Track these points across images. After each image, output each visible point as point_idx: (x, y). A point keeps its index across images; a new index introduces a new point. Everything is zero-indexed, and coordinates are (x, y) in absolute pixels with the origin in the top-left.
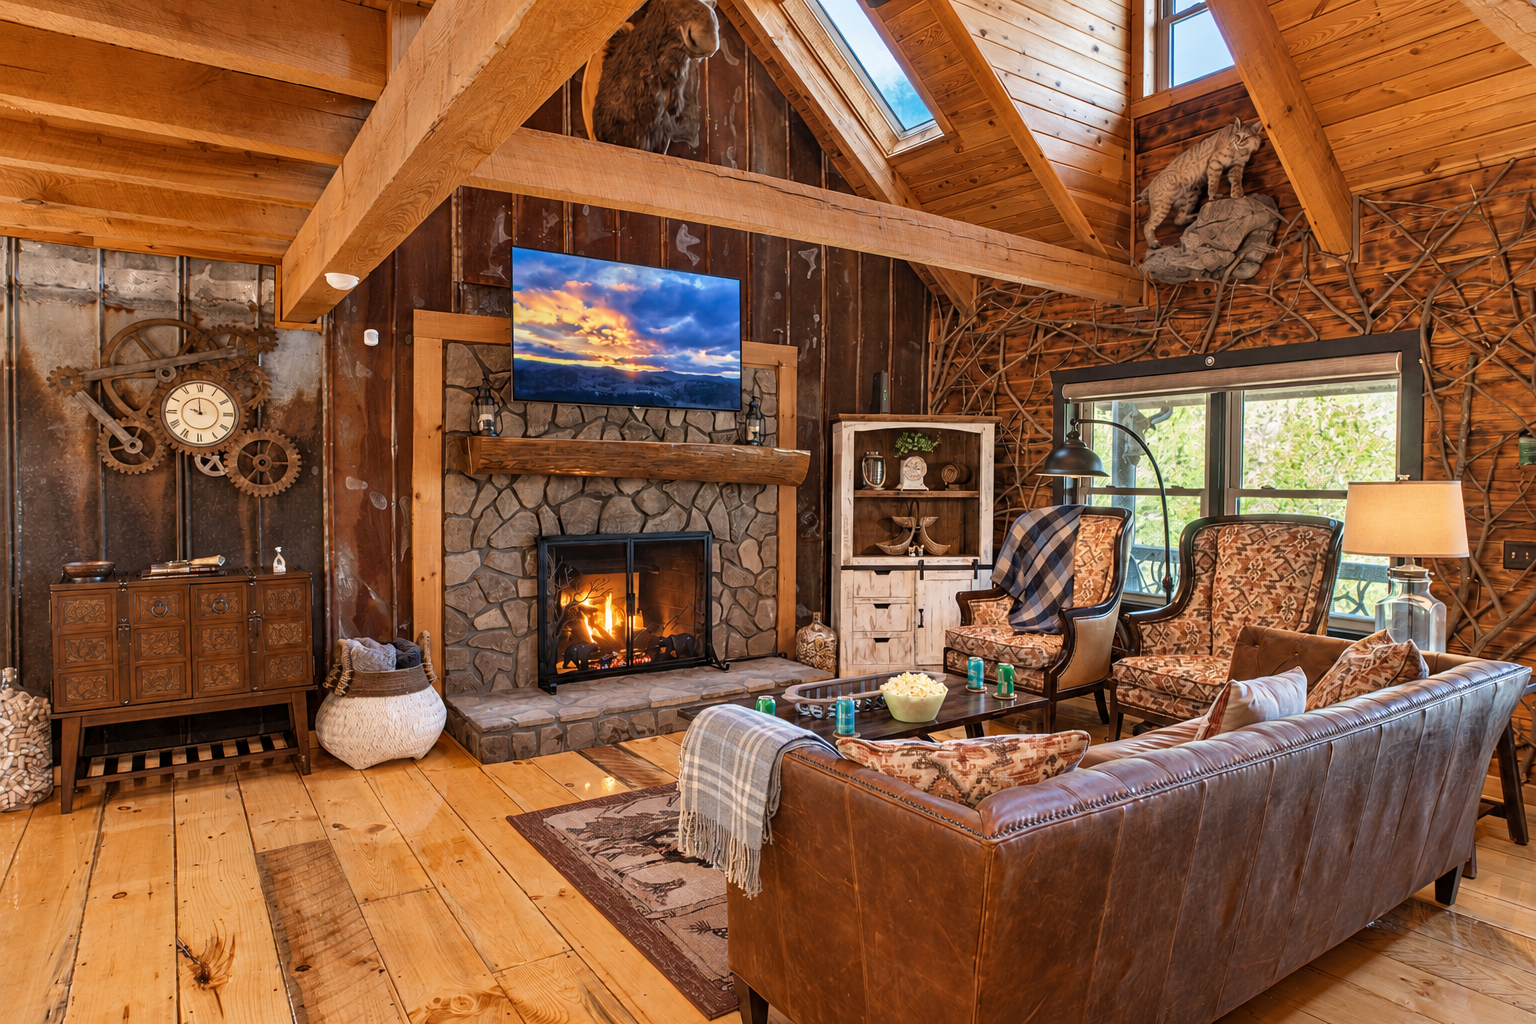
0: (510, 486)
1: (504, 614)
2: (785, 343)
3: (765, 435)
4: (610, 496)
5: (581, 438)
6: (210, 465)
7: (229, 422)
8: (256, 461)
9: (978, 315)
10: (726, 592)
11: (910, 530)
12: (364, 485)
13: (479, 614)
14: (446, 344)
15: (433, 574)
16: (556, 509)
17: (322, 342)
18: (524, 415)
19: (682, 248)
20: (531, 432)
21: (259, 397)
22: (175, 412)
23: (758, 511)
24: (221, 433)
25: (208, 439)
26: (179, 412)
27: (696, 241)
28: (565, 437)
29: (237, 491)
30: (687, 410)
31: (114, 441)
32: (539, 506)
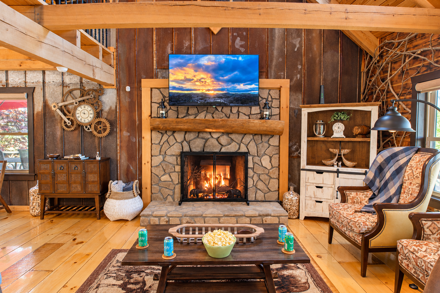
0: (173, 134)
1: (170, 176)
2: (284, 78)
3: (271, 116)
4: (208, 139)
5: (197, 118)
6: (87, 128)
7: (92, 116)
8: (99, 127)
9: (379, 55)
10: (255, 175)
11: (336, 155)
12: (129, 134)
13: (162, 176)
14: (151, 89)
15: (148, 162)
16: (189, 143)
17: (115, 91)
18: (177, 111)
19: (237, 47)
20: (180, 116)
21: (100, 108)
22: (78, 114)
23: (270, 145)
24: (90, 119)
25: (87, 121)
26: (79, 114)
27: (243, 43)
28: (192, 117)
29: (94, 136)
30: (239, 107)
31: (65, 122)
32: (183, 142)
